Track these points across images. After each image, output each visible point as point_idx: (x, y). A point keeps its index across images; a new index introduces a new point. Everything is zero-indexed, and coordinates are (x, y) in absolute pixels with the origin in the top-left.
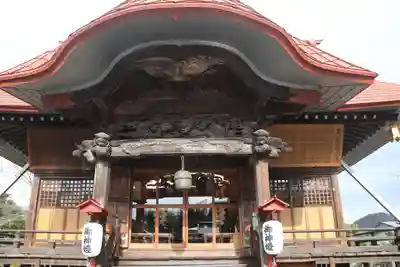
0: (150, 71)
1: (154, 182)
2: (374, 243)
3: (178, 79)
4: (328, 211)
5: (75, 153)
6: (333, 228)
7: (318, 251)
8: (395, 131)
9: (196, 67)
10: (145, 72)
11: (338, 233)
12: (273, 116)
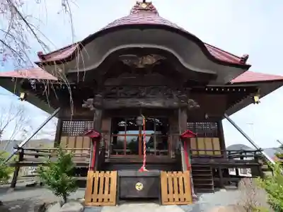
0: (125, 62)
1: (123, 122)
2: (242, 158)
3: (140, 66)
4: (216, 140)
5: (83, 105)
6: (219, 149)
8: (256, 98)
9: (150, 60)
10: (122, 62)
11: (222, 152)
12: (190, 89)
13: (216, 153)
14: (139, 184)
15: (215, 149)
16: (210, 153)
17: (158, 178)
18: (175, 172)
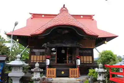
4: (91, 57)
5: (43, 46)
6: (91, 61)
7: (87, 65)
8: (106, 42)
10: (57, 32)
11: (92, 62)
13: (90, 62)
14: (63, 72)
15: (90, 61)
16: (88, 62)
17: (69, 70)
18: (74, 69)
